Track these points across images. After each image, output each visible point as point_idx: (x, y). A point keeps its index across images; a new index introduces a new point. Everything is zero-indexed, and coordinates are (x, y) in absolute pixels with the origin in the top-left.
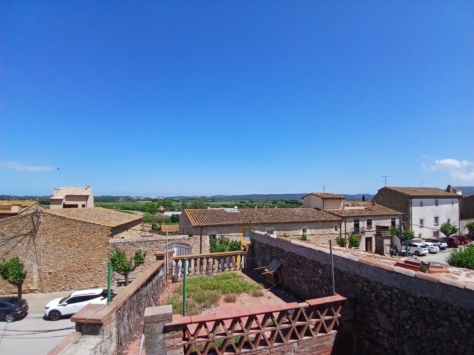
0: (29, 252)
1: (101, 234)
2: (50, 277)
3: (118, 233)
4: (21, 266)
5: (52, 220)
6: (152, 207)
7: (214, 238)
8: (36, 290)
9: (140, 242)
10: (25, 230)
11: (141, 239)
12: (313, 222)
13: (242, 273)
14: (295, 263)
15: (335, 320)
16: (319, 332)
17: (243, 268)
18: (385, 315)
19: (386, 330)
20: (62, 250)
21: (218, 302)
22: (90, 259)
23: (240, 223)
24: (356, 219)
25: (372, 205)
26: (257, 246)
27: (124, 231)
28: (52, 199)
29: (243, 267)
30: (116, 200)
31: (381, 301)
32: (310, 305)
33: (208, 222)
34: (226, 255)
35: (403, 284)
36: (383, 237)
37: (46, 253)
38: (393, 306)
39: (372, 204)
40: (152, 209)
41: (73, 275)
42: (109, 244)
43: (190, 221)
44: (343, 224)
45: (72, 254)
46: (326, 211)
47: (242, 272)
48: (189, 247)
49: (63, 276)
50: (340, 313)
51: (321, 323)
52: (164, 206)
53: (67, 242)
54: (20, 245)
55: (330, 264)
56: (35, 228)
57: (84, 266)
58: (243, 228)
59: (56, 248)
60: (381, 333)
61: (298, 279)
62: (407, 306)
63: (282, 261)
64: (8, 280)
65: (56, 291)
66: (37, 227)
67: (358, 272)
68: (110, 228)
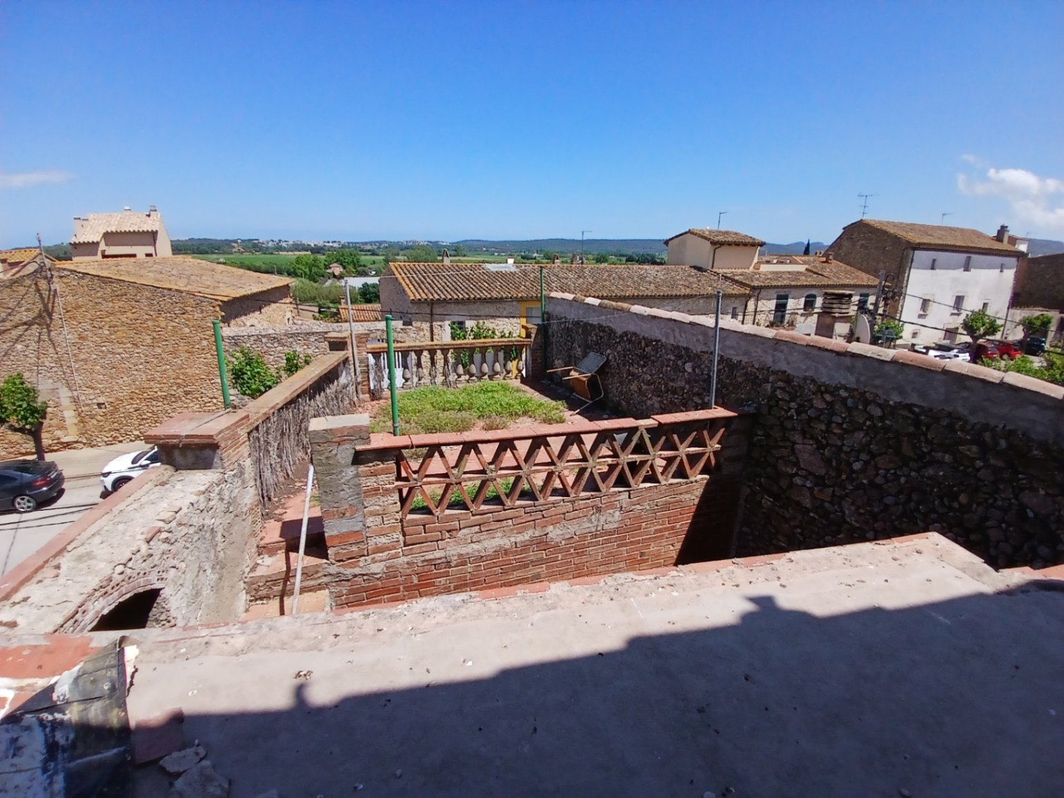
0: (43, 363)
1: (201, 316)
2: (102, 414)
3: (241, 316)
4: (30, 393)
5: (82, 286)
6: (314, 265)
7: (460, 329)
8: (76, 442)
9: (293, 335)
10: (25, 313)
11: (295, 329)
12: (685, 297)
13: (522, 385)
14: (637, 354)
15: (707, 455)
16: (673, 477)
17: (525, 376)
18: (811, 445)
19: (810, 473)
20: (119, 354)
22: (187, 371)
23: (520, 295)
24: (782, 292)
25: (824, 262)
26: (554, 327)
27: (254, 311)
28: (75, 243)
29: (524, 372)
30: (226, 248)
31: (809, 416)
32: (660, 423)
33: (445, 293)
34: (486, 345)
35: (862, 379)
36: (834, 317)
37: (82, 363)
38: (834, 425)
39: (824, 259)
40: (314, 270)
41: (153, 406)
42: (222, 339)
43: (404, 290)
44: (751, 305)
45: (143, 361)
46: (718, 274)
47: (521, 382)
49: (132, 410)
50: (718, 443)
51: (679, 459)
52: (342, 265)
53: (125, 335)
54: (19, 347)
55: (712, 349)
56: (46, 306)
57: (175, 388)
58: (527, 308)
59: (104, 348)
60: (798, 481)
61: (640, 389)
62: (865, 423)
63: (609, 355)
64: (6, 424)
65: (121, 442)
66: (50, 305)
67: (769, 360)
68: (220, 304)
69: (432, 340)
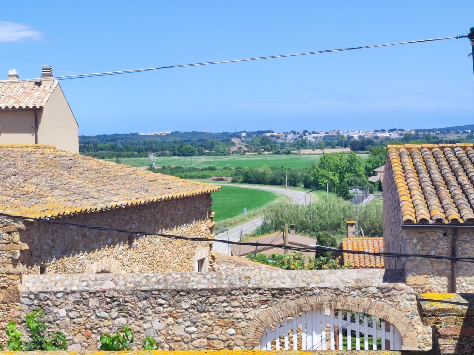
11: (154, 280)
42: (16, 296)
48: (390, 336)
68: (21, 225)
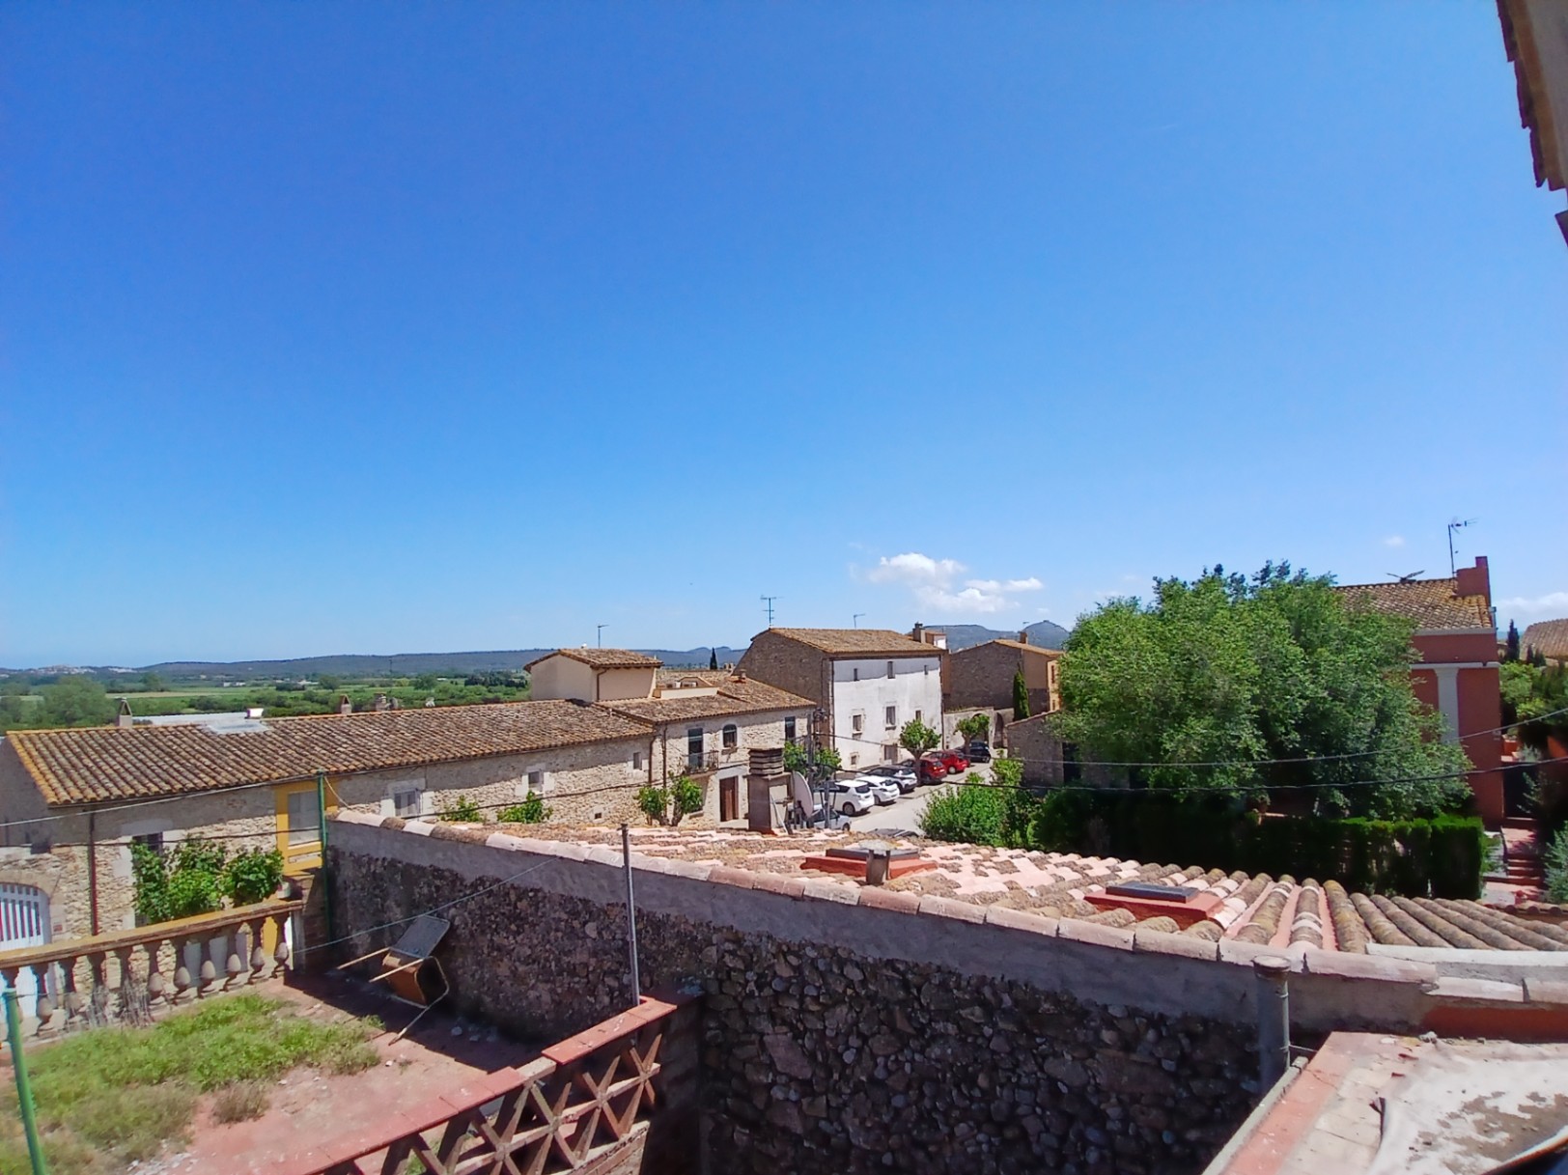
7: (152, 848)
12: (564, 746)
13: (288, 988)
14: (503, 914)
15: (641, 1087)
16: (594, 1145)
17: (292, 968)
18: (786, 1034)
19: (792, 1079)
21: (189, 1129)
23: (275, 775)
24: (694, 726)
25: (736, 682)
26: (347, 872)
29: (290, 963)
31: (774, 991)
32: (559, 1064)
33: (122, 783)
34: (209, 927)
36: (767, 780)
38: (808, 999)
39: (736, 678)
43: (35, 785)
44: (657, 746)
46: (607, 708)
47: (285, 984)
50: (656, 1061)
51: (598, 1111)
55: (624, 900)
58: (290, 795)
60: (778, 1094)
61: (514, 973)
62: (845, 992)
63: (454, 917)
67: (707, 912)
69: (95, 931)
